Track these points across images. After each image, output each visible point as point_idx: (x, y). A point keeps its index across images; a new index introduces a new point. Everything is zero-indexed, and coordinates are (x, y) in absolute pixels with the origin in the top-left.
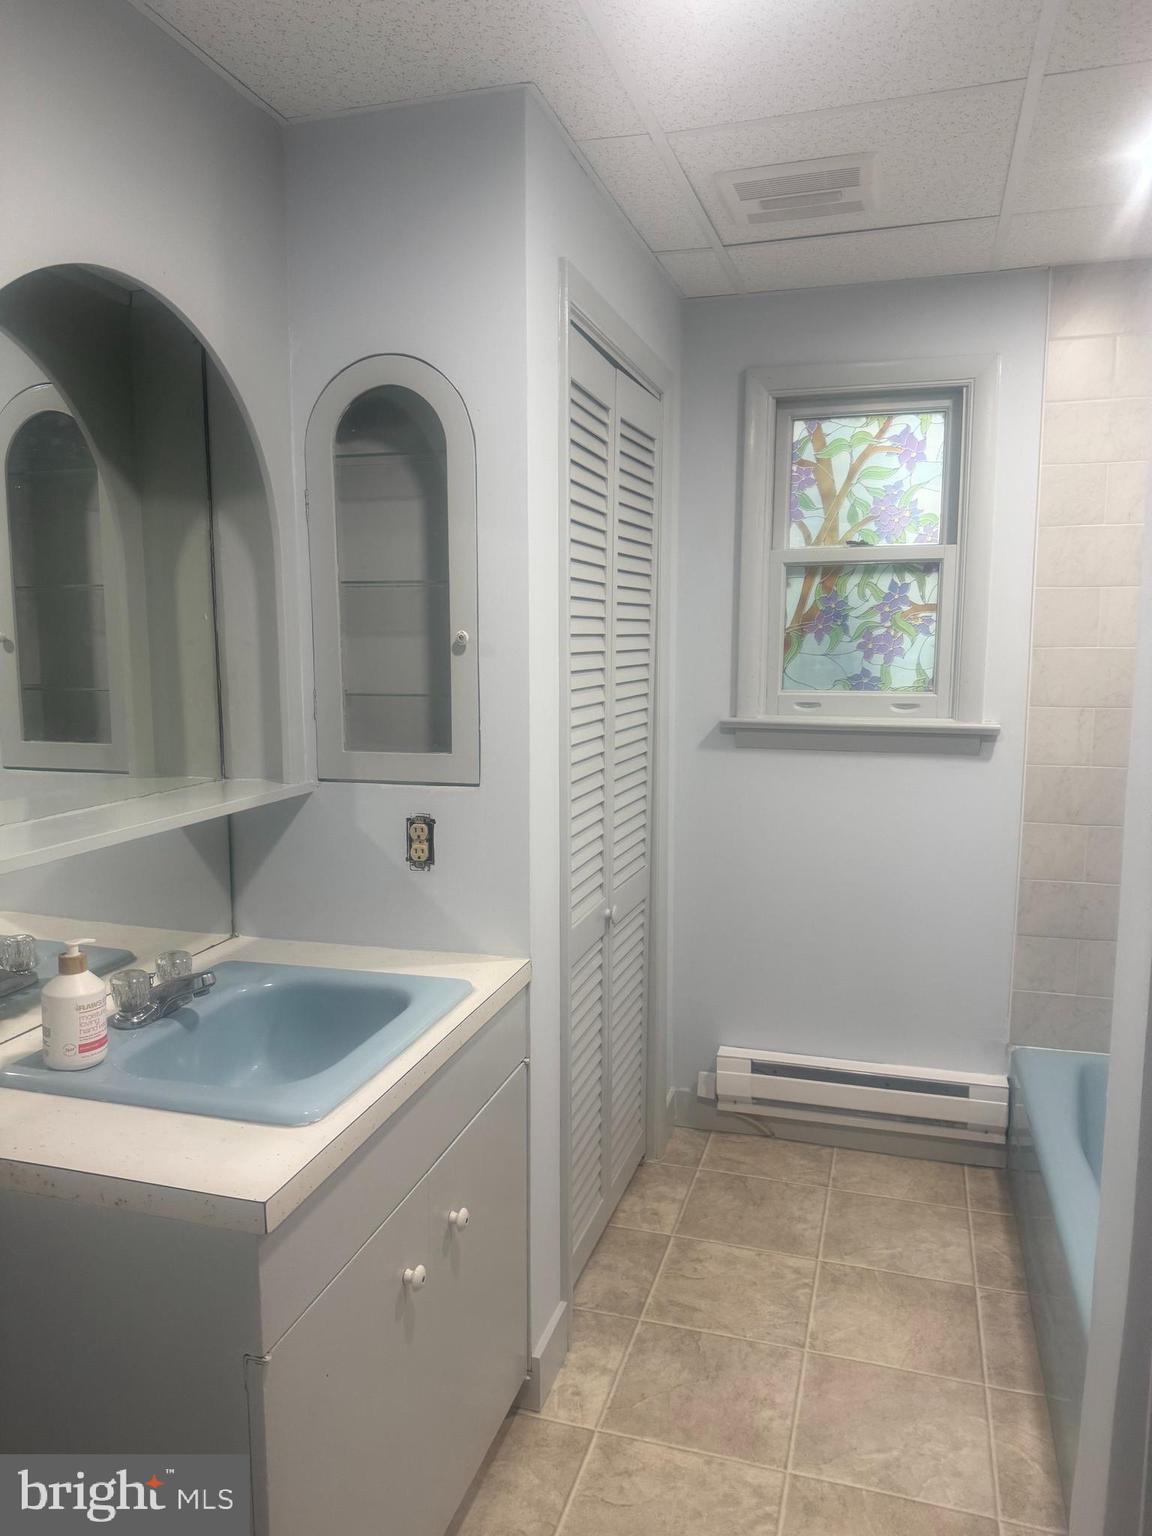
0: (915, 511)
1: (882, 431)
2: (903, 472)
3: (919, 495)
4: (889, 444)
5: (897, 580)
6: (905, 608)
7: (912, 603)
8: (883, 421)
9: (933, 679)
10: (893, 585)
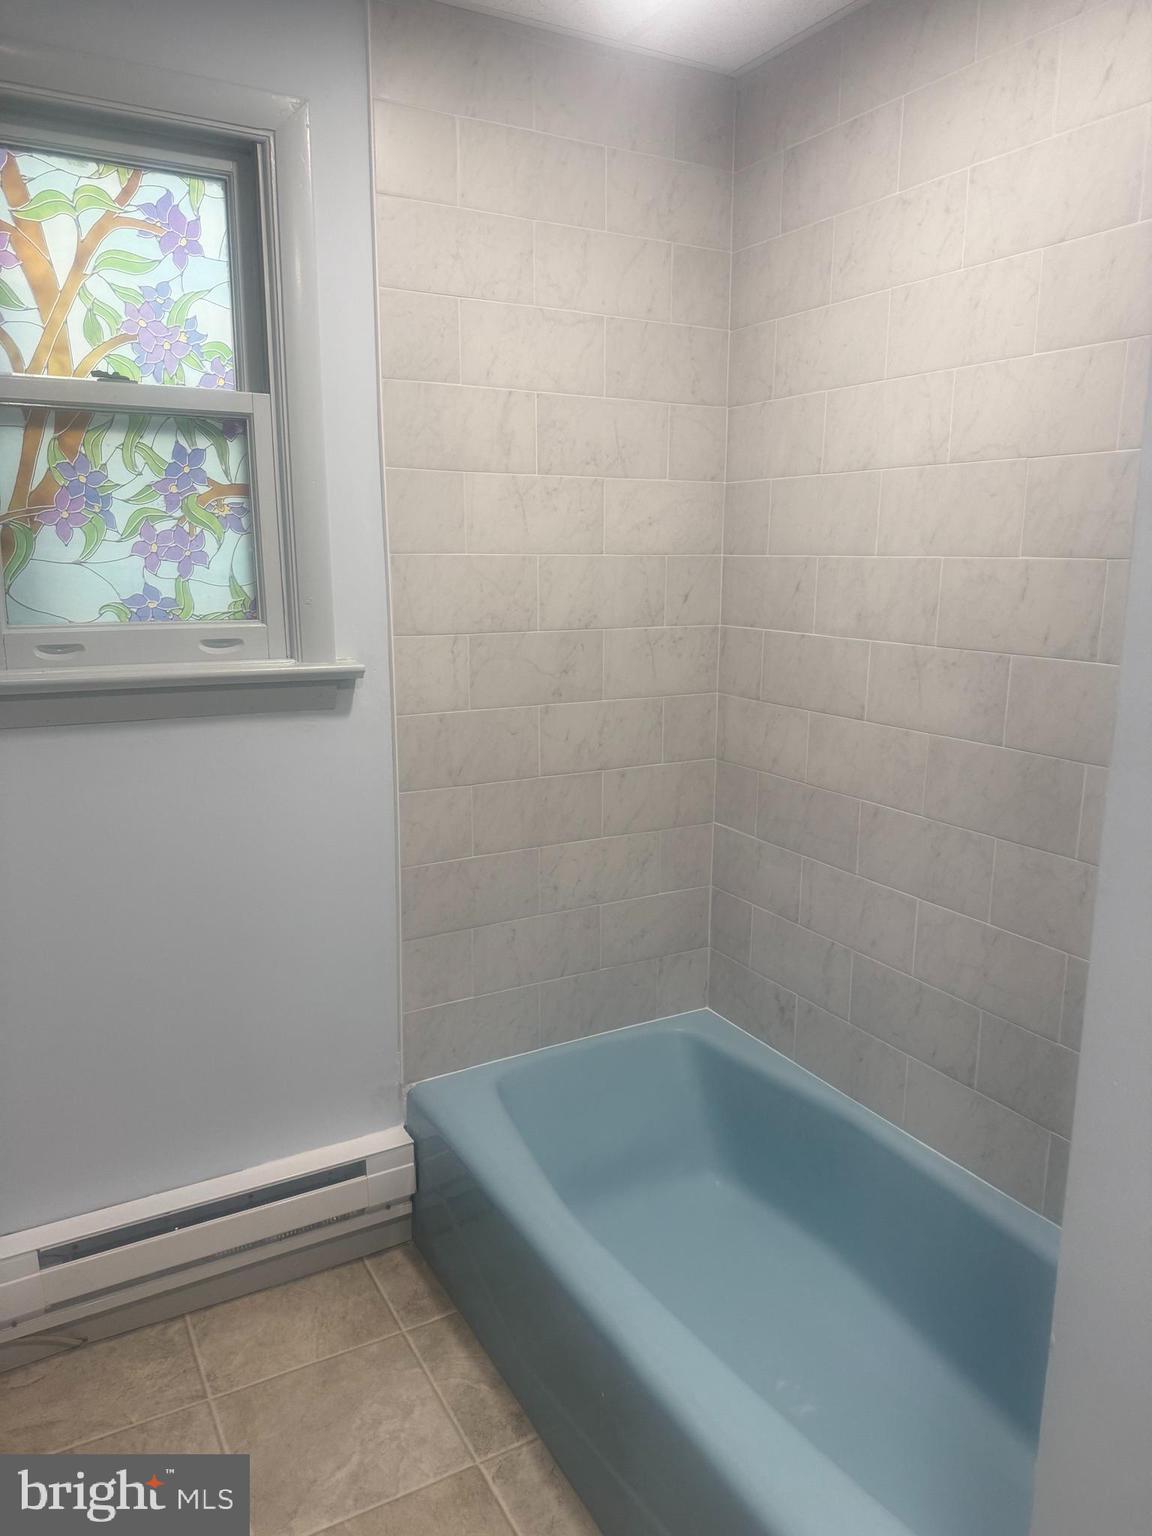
0: (196, 337)
1: (127, 193)
2: (167, 269)
3: (196, 309)
4: (140, 216)
5: (183, 442)
6: (202, 489)
7: (211, 482)
8: (129, 174)
9: (255, 600)
10: (178, 451)
